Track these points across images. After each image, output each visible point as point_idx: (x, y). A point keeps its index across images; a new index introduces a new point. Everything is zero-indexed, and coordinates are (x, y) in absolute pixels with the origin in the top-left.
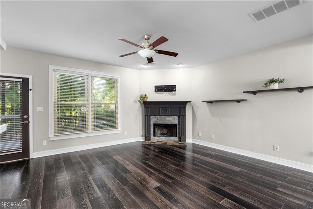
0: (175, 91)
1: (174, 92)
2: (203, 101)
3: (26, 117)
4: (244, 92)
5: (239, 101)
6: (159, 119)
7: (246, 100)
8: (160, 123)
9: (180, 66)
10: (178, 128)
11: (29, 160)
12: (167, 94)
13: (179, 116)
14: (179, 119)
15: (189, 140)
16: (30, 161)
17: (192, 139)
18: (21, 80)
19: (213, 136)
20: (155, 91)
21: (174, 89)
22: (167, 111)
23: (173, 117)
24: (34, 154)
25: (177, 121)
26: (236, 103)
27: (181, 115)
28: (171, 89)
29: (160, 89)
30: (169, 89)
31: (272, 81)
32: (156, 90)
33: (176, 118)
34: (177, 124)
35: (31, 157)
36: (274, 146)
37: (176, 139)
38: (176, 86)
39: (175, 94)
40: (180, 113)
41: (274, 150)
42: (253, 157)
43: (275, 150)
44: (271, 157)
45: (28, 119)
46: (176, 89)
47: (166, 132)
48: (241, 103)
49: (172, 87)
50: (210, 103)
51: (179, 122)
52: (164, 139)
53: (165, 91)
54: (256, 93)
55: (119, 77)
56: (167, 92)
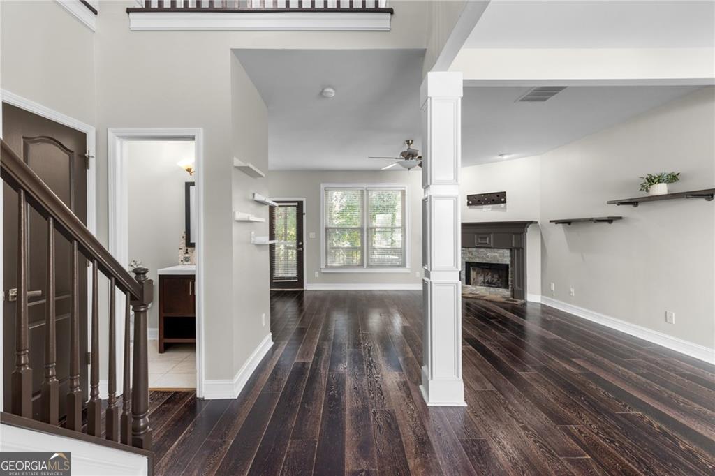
0: (505, 202)
1: (502, 205)
2: (551, 221)
3: (301, 243)
4: (609, 203)
5: (610, 220)
6: (475, 253)
7: (620, 218)
8: (477, 260)
9: (505, 157)
10: (510, 273)
11: (303, 291)
12: (490, 210)
13: (511, 250)
14: (512, 256)
15: (534, 296)
16: (305, 292)
17: (540, 296)
18: (296, 204)
19: (572, 290)
20: (468, 204)
21: (503, 200)
22: (488, 239)
23: (501, 251)
24: (308, 286)
25: (510, 258)
26: (606, 224)
27: (514, 248)
28: (497, 198)
29: (476, 200)
30: (493, 200)
31: (651, 180)
32: (470, 202)
33: (507, 253)
34: (508, 265)
35: (305, 289)
36: (666, 313)
37: (506, 293)
38: (505, 192)
39: (505, 208)
40: (512, 244)
41: (666, 321)
42: (631, 334)
43: (668, 321)
44: (661, 334)
45: (302, 246)
46: (505, 199)
47: (495, 280)
48: (614, 223)
49: (498, 196)
50: (567, 225)
51: (511, 261)
52: (483, 291)
53: (486, 203)
54: (637, 203)
55: (407, 187)
56: (491, 206)
